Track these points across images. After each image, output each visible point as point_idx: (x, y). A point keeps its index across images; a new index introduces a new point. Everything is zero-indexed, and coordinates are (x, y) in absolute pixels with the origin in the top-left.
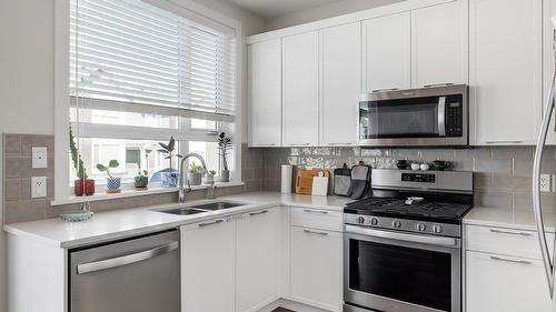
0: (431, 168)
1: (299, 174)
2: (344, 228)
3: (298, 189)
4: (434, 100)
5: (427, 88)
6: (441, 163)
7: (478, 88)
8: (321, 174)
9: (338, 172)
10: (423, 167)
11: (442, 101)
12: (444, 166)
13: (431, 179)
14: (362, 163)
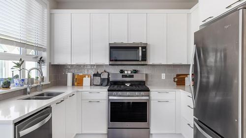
0: (132, 73)
1: (76, 77)
2: (108, 98)
3: (76, 84)
4: (137, 48)
5: (134, 43)
6: (135, 70)
7: (150, 45)
8: (87, 76)
9: (95, 75)
10: (129, 72)
11: (140, 48)
12: (136, 72)
13: (132, 76)
14: (105, 71)
